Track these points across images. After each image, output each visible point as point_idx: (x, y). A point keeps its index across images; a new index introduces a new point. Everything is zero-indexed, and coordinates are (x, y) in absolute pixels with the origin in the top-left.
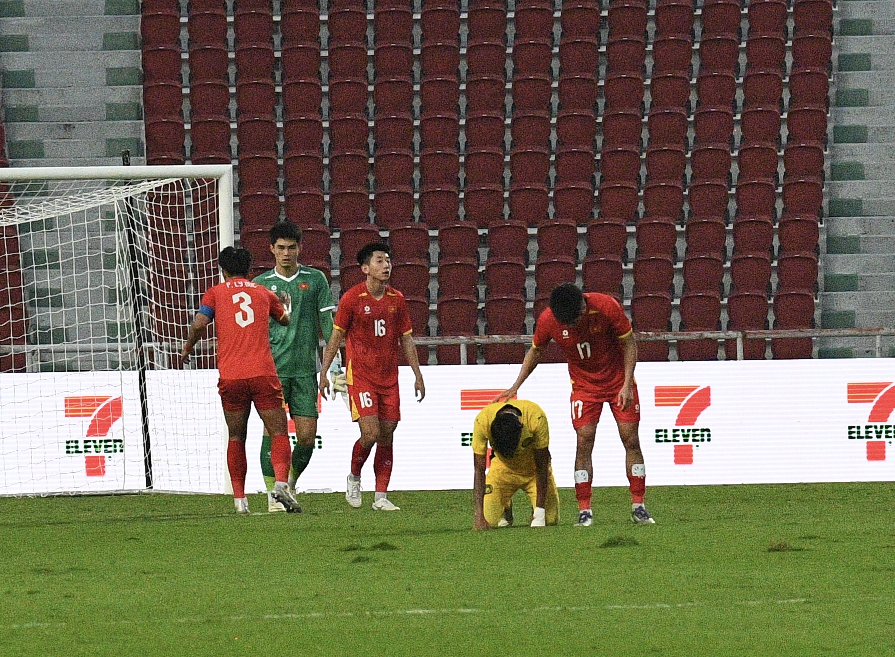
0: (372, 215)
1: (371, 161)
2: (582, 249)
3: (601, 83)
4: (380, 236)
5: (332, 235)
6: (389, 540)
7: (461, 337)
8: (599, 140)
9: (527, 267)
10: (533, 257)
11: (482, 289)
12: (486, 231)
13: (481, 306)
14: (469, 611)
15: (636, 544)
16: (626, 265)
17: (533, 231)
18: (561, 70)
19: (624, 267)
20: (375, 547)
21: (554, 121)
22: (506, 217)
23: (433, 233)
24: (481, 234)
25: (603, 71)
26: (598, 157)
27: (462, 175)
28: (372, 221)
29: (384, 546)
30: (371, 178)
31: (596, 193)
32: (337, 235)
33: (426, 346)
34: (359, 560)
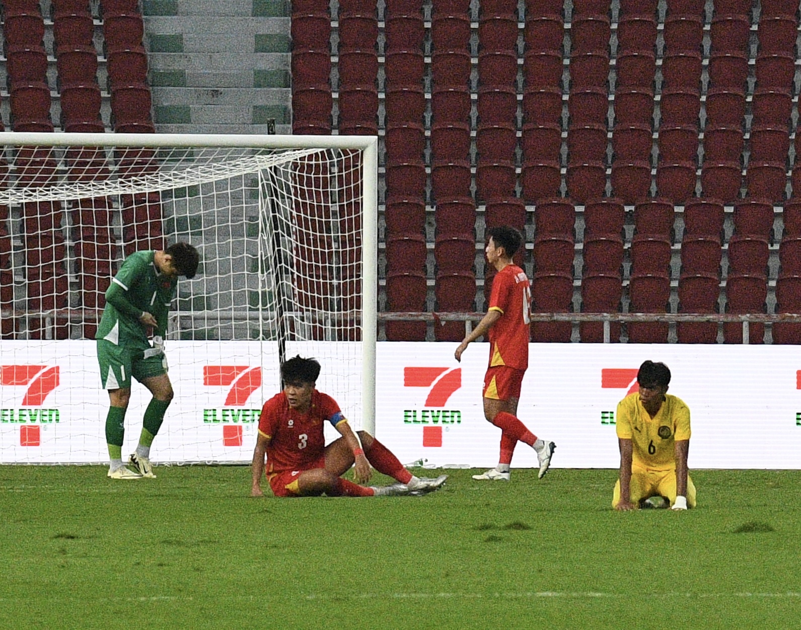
0: (518, 189)
1: (519, 134)
2: (728, 229)
3: (752, 62)
4: (526, 211)
5: (477, 208)
6: (523, 520)
7: (605, 314)
8: (749, 118)
9: (673, 245)
10: (679, 235)
11: (627, 266)
12: (632, 208)
13: (626, 283)
14: (598, 595)
15: (771, 530)
16: (772, 246)
17: (679, 209)
18: (712, 48)
19: (770, 248)
20: (509, 527)
21: (703, 98)
22: (653, 195)
23: (580, 209)
24: (628, 211)
25: (754, 49)
26: (747, 136)
27: (610, 151)
28: (518, 195)
29: (519, 526)
30: (519, 152)
31: (744, 173)
32: (482, 208)
33: (569, 322)
34: (492, 539)
